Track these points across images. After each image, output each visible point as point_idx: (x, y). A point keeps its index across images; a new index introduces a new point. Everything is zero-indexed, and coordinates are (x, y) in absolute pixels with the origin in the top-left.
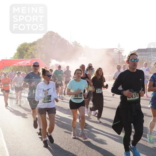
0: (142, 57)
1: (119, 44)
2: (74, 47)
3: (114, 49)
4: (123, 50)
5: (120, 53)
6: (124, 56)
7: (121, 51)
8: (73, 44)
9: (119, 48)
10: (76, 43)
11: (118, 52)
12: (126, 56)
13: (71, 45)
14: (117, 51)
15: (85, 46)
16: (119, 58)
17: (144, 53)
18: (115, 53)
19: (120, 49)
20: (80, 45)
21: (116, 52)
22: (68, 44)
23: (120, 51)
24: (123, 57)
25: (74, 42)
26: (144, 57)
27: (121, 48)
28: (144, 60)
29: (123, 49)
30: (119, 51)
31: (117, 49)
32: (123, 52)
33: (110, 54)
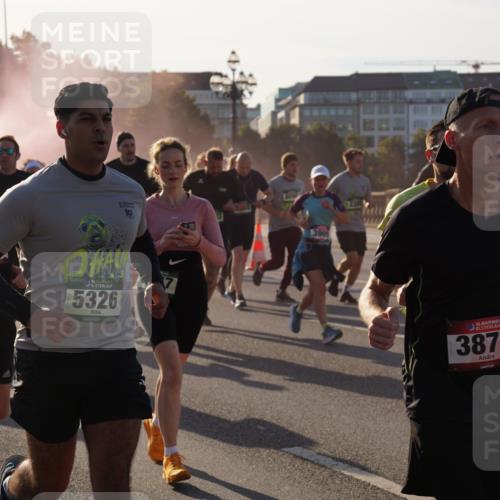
0: (332, 112)
1: (233, 53)
3: (209, 75)
4: (250, 81)
5: (235, 93)
6: (251, 109)
7: (243, 86)
9: (234, 70)
11: (229, 89)
12: (259, 107)
13: (10, 51)
14: (226, 86)
16: (235, 118)
17: (341, 96)
18: (217, 93)
19: (237, 77)
21: (221, 89)
23: (239, 86)
24: (249, 114)
26: (341, 112)
27: (242, 74)
28: (341, 126)
29: (251, 75)
30: (234, 85)
31: (226, 76)
32: (251, 88)
33: (191, 97)
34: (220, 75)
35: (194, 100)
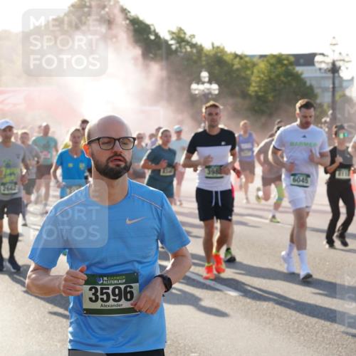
2: (174, 47)
3: (314, 55)
7: (341, 63)
8: (172, 39)
10: (182, 36)
11: (330, 66)
13: (166, 42)
14: (328, 64)
15: (213, 44)
16: (334, 87)
18: (320, 69)
20: (194, 41)
21: (323, 66)
22: (152, 37)
23: (338, 63)
25: (175, 30)
30: (334, 62)
31: (327, 56)
33: (300, 72)
34: (323, 54)
35: (302, 74)
